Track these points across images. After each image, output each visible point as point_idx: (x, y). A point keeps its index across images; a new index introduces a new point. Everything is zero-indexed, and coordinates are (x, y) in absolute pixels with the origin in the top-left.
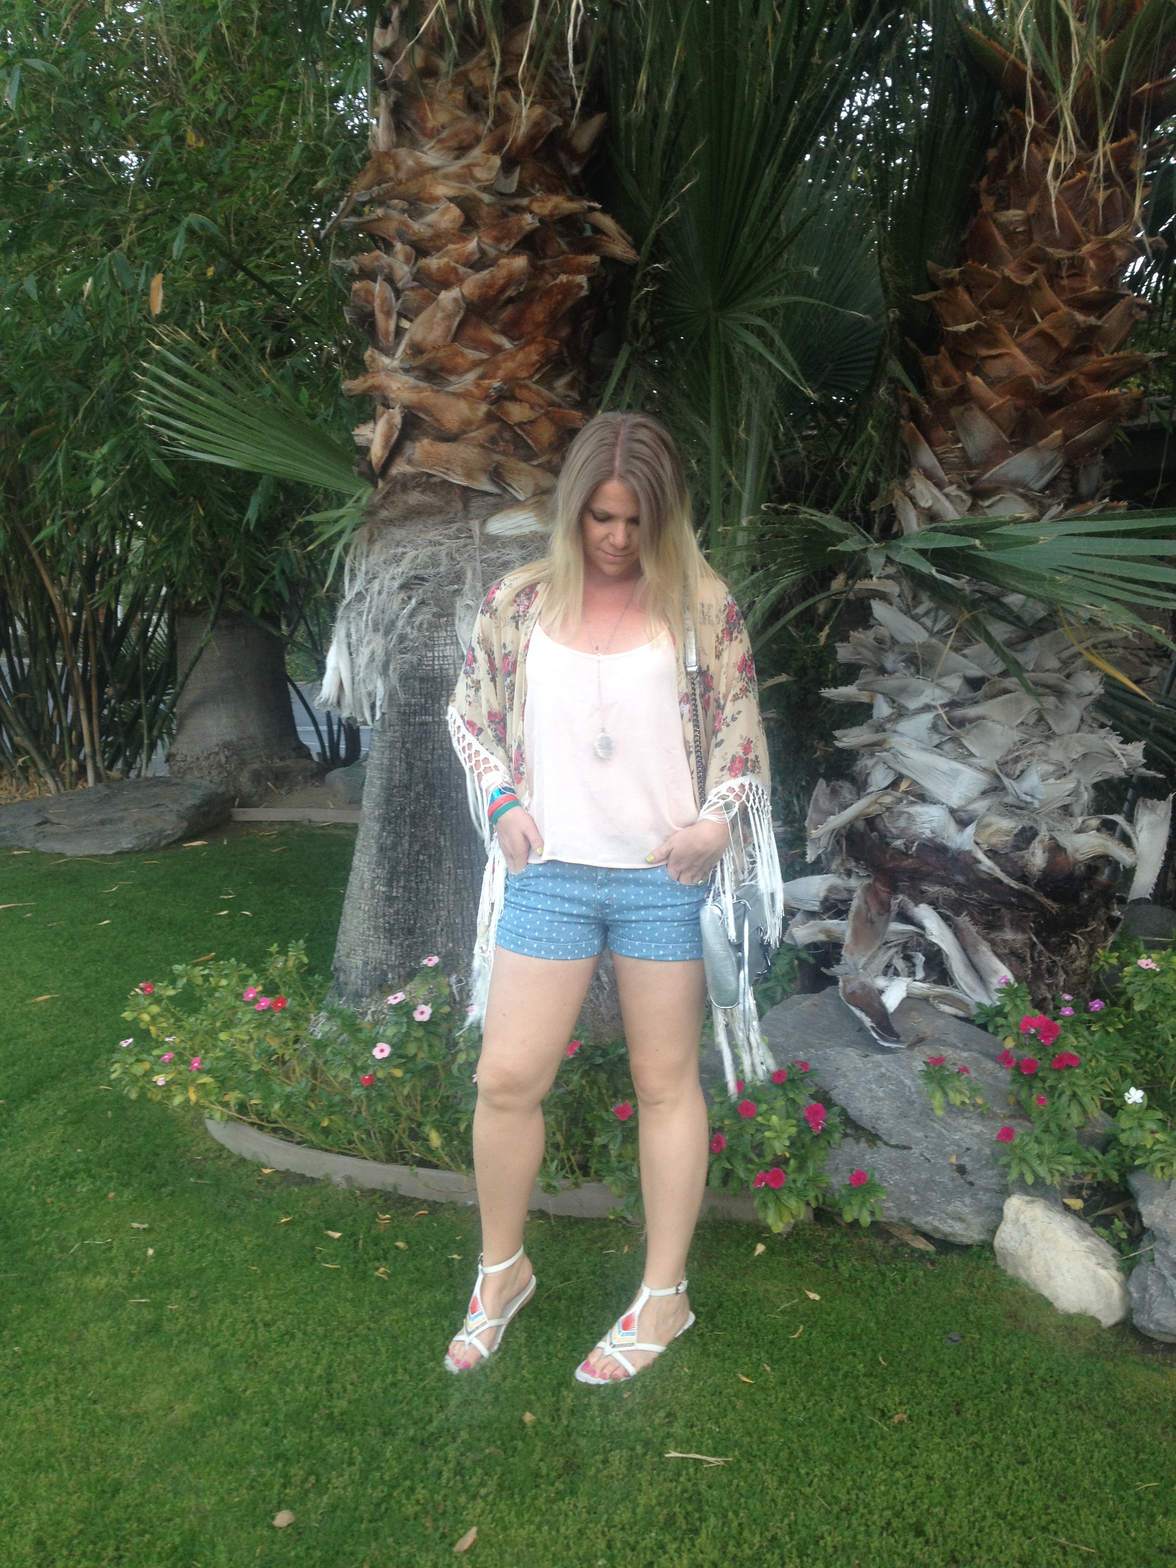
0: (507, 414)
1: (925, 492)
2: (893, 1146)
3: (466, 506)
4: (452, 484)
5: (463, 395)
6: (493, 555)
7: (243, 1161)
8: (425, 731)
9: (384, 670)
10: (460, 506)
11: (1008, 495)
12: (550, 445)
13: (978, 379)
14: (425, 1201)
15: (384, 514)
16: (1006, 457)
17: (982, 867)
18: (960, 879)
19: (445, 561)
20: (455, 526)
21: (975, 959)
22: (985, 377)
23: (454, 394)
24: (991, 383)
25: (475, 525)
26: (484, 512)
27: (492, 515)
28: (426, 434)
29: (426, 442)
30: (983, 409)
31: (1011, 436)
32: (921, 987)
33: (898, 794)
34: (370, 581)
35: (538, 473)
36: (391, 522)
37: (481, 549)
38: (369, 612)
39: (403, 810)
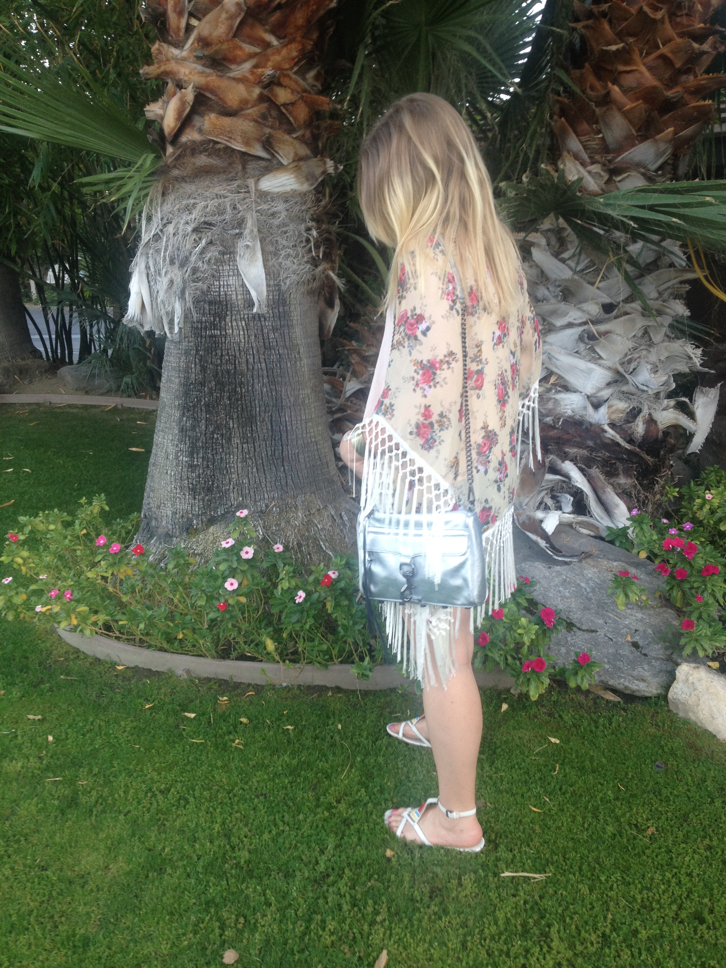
0: (276, 96)
1: (573, 169)
2: (583, 631)
3: (244, 168)
4: (233, 150)
5: (242, 80)
6: (265, 207)
7: (98, 661)
8: (215, 342)
9: (182, 296)
10: (240, 167)
11: (633, 173)
12: (305, 122)
13: (616, 88)
14: (249, 685)
15: (176, 172)
16: (633, 145)
17: (607, 435)
18: (590, 443)
19: (229, 210)
20: (236, 183)
21: (604, 497)
22: (620, 86)
23: (234, 79)
24: (625, 91)
25: (251, 182)
26: (257, 173)
27: (263, 175)
28: (211, 109)
29: (213, 116)
30: (619, 110)
31: (638, 131)
32: (569, 517)
33: (548, 386)
34: (165, 225)
35: (297, 144)
36: (183, 179)
37: (256, 202)
38: (166, 250)
39: (199, 401)
